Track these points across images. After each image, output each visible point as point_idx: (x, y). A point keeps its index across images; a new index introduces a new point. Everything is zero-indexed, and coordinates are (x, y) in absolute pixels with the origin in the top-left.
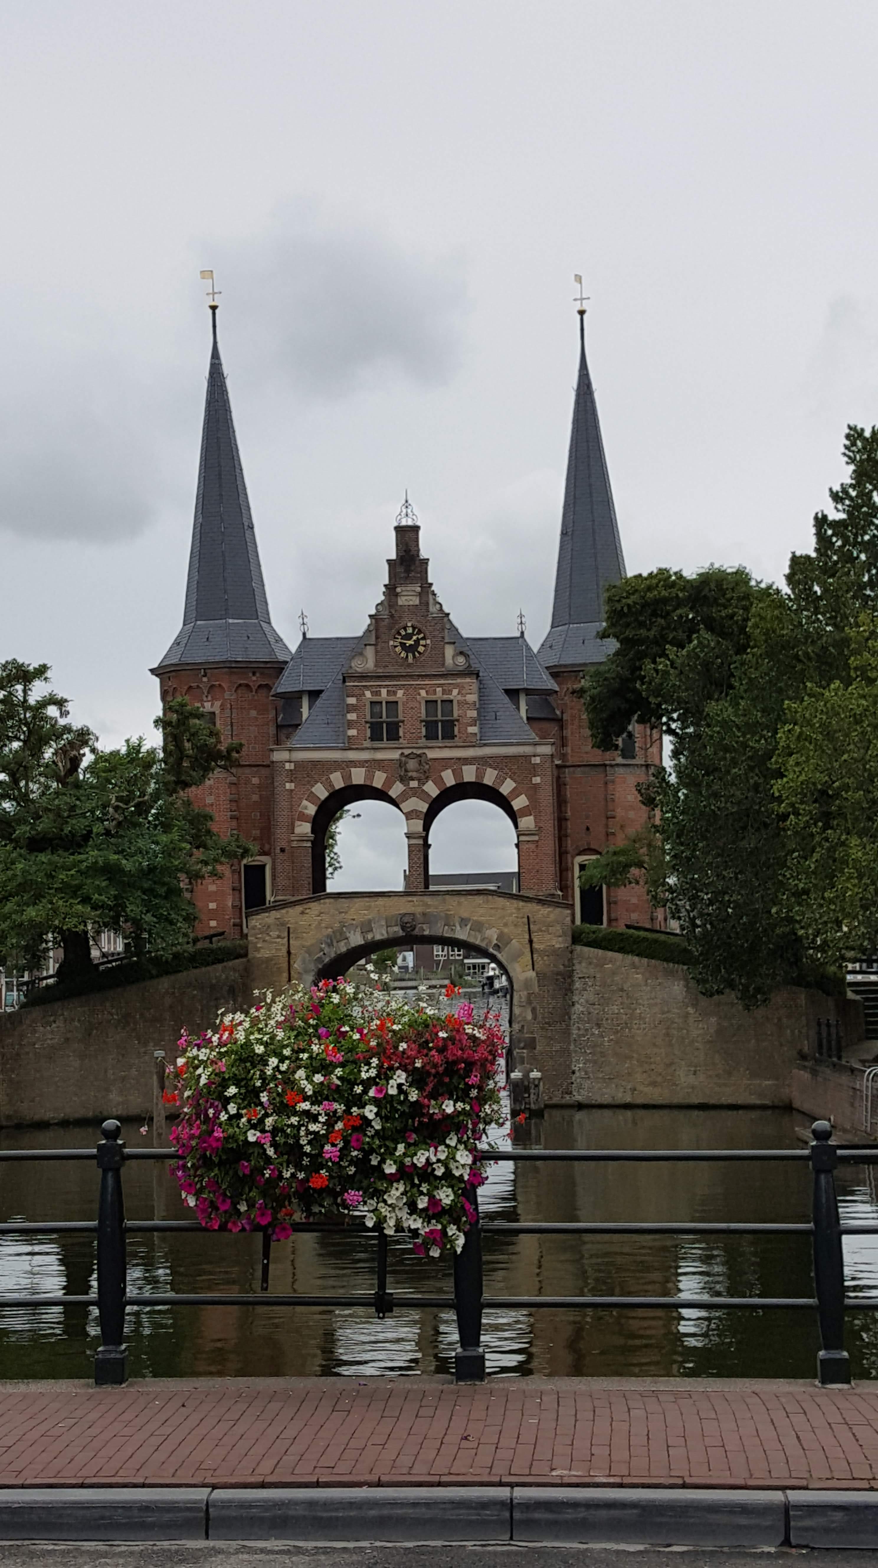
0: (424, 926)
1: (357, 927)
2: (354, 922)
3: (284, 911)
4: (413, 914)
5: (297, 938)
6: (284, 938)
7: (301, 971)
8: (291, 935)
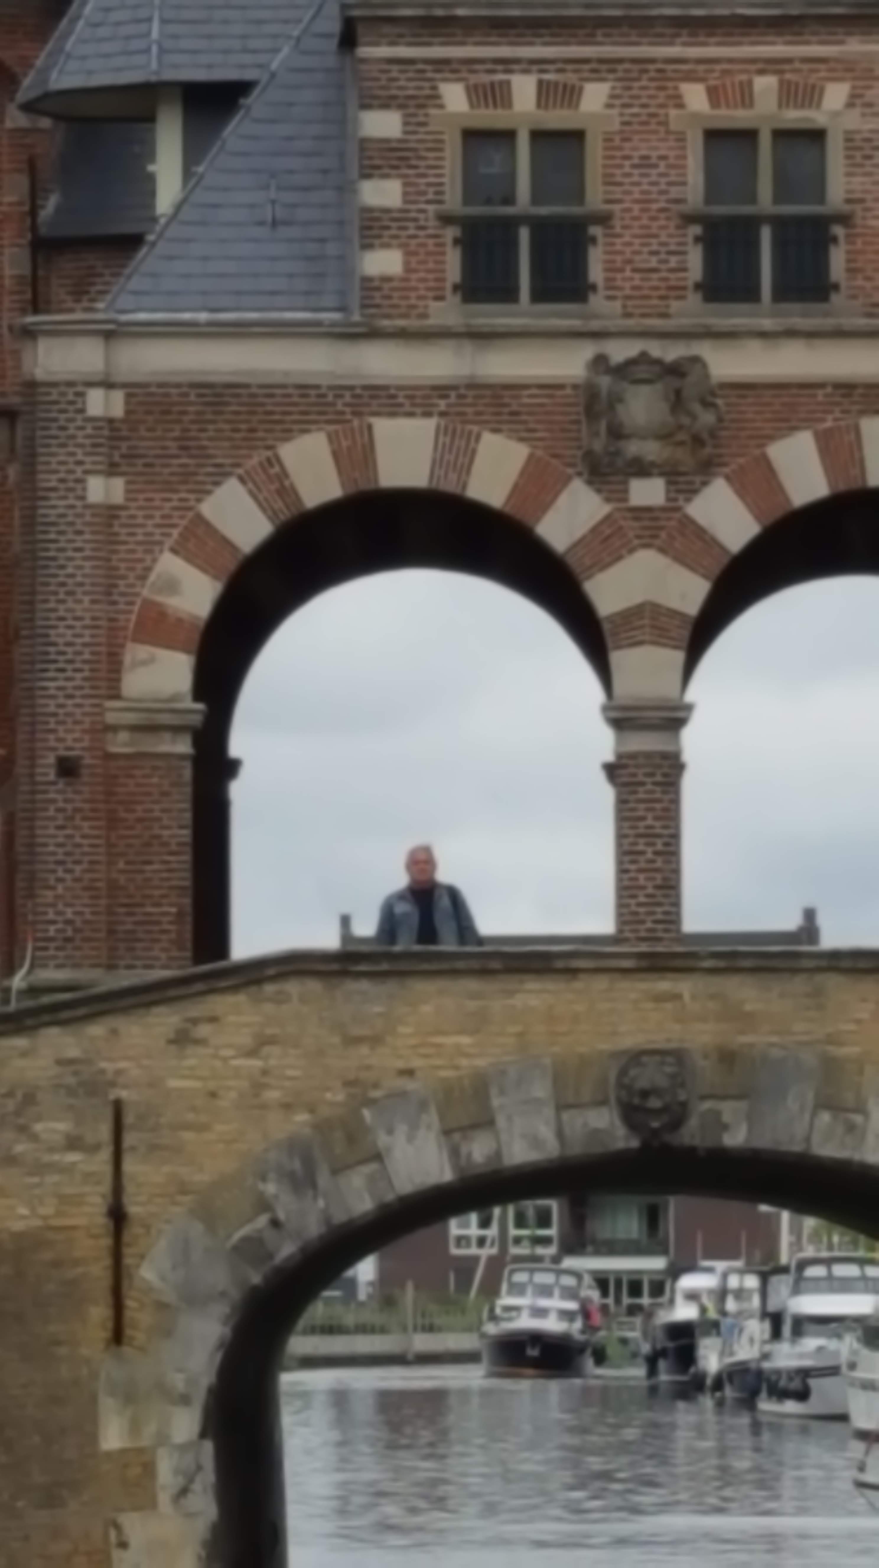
0: (729, 1110)
1: (423, 1106)
2: (410, 1085)
3: (96, 1030)
4: (679, 1056)
5: (153, 1148)
6: (95, 1148)
7: (170, 1296)
8: (129, 1139)
